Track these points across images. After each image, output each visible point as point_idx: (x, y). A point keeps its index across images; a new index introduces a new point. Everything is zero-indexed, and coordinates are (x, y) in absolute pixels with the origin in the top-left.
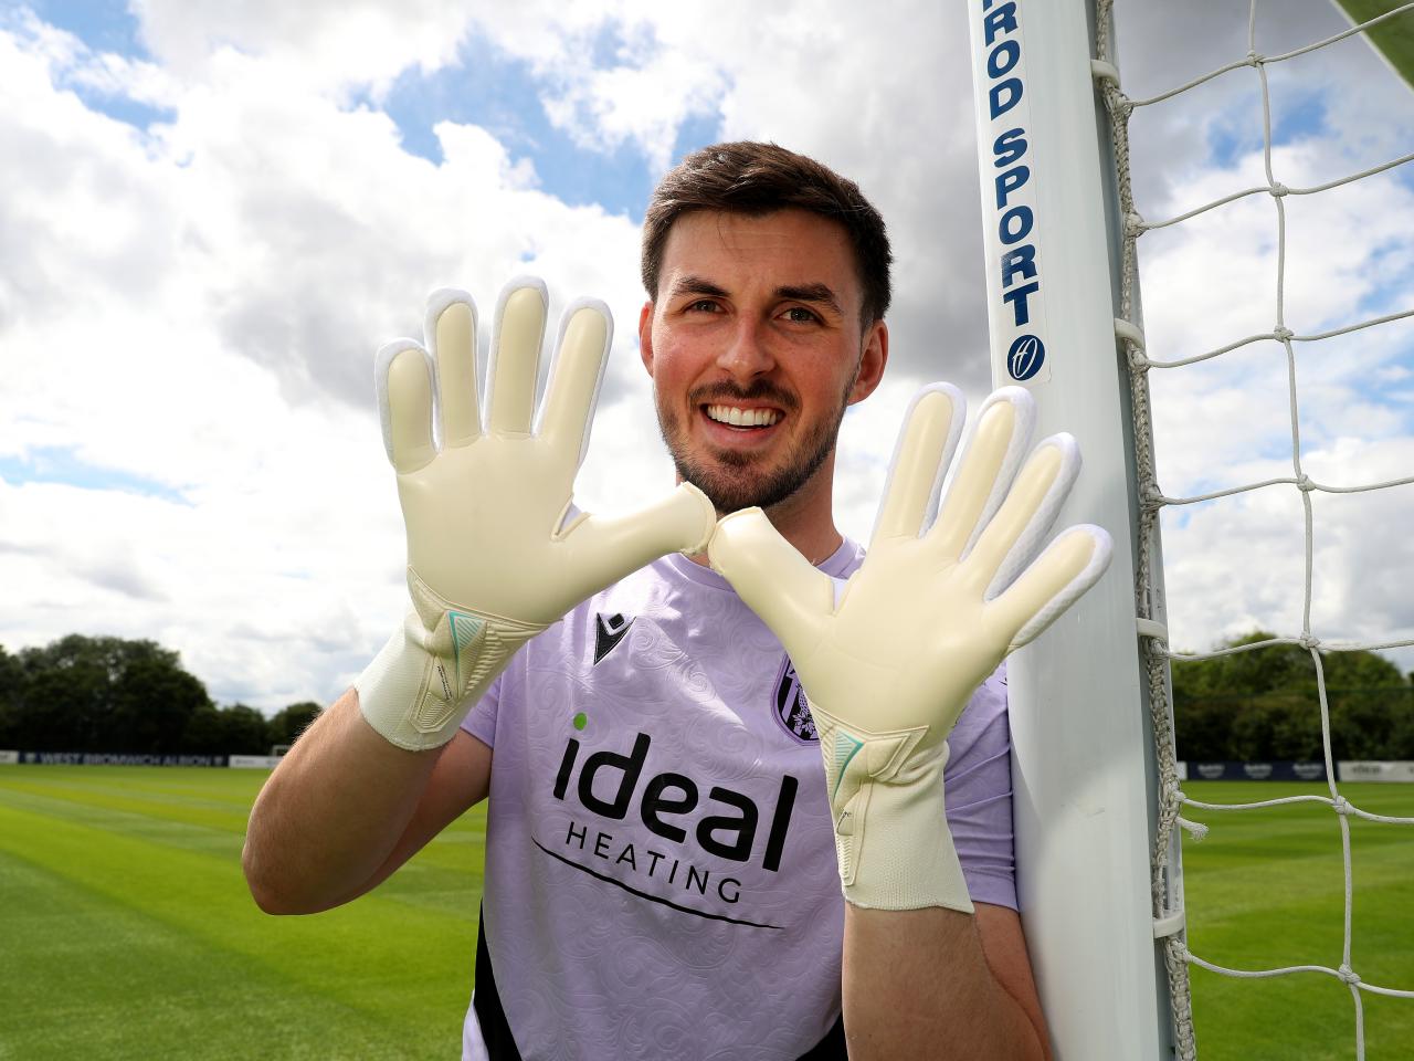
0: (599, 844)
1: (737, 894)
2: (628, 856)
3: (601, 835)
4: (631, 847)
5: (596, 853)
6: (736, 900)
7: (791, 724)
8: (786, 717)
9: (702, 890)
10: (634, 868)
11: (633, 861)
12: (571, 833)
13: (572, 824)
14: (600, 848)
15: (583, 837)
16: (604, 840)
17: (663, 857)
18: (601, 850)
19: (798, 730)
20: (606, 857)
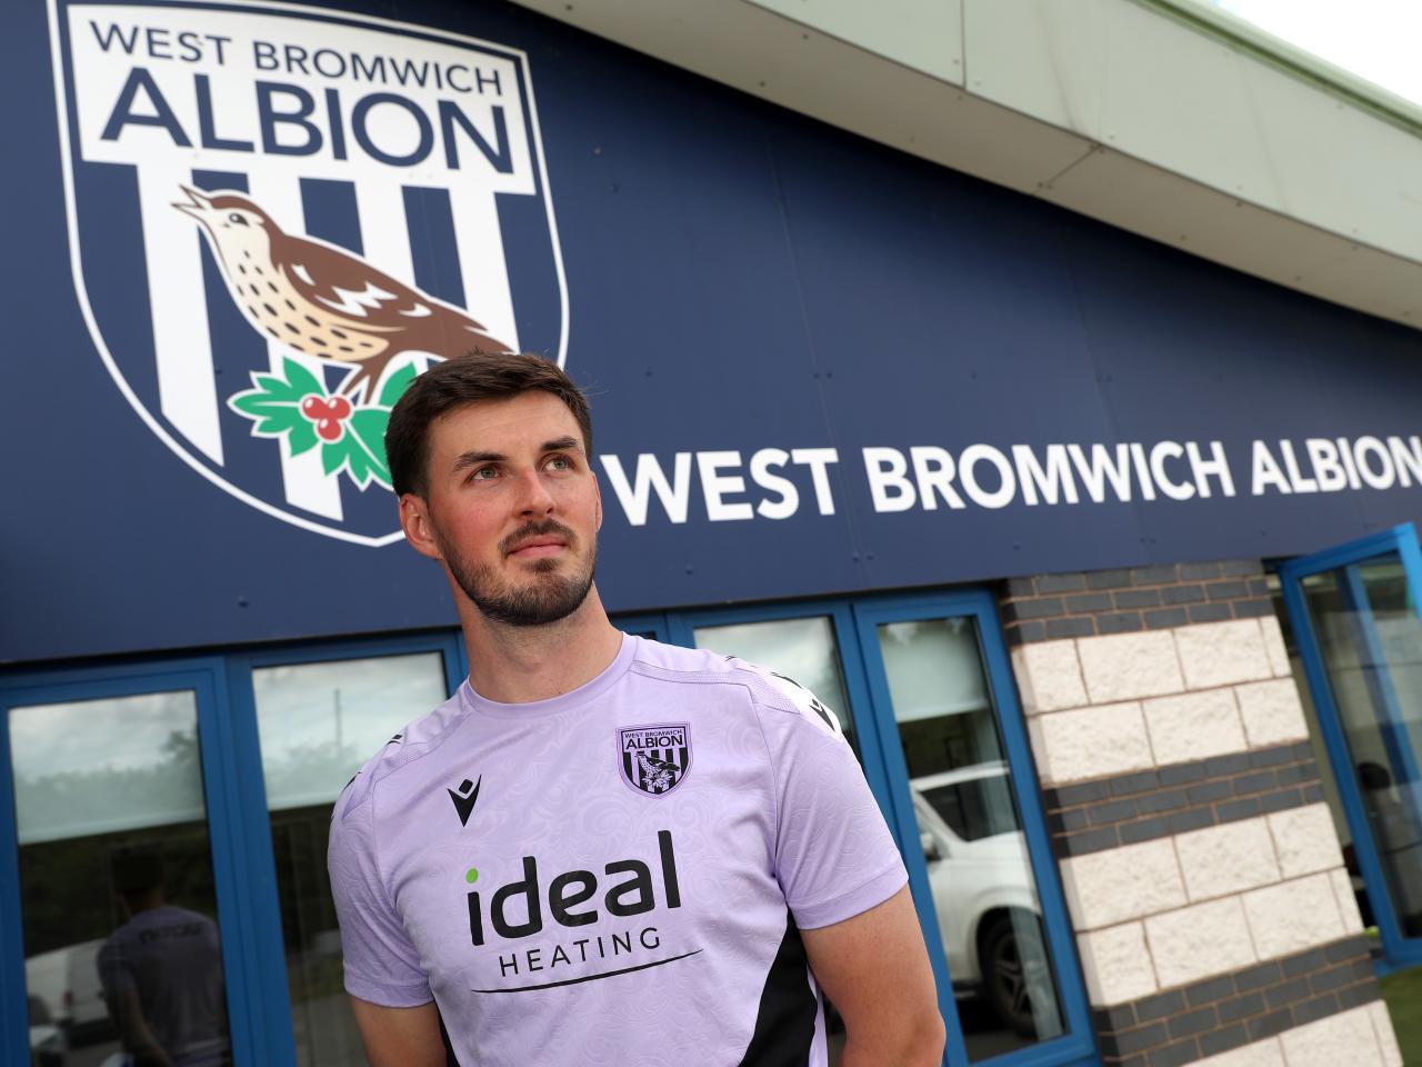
0: (530, 961)
1: (657, 939)
2: (560, 956)
3: (529, 953)
4: (558, 947)
5: (532, 969)
6: (658, 944)
7: (643, 787)
8: (637, 782)
9: (629, 949)
10: (569, 962)
11: (565, 958)
12: (503, 966)
13: (501, 958)
14: (533, 963)
15: (515, 964)
16: (533, 956)
17: (587, 941)
18: (535, 965)
19: (650, 788)
20: (541, 968)
